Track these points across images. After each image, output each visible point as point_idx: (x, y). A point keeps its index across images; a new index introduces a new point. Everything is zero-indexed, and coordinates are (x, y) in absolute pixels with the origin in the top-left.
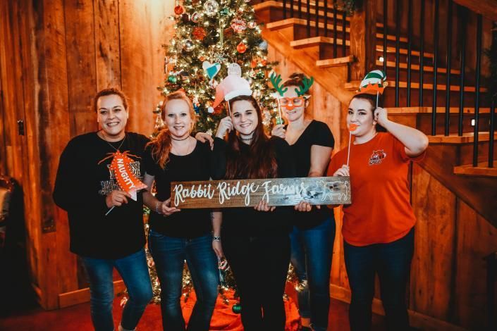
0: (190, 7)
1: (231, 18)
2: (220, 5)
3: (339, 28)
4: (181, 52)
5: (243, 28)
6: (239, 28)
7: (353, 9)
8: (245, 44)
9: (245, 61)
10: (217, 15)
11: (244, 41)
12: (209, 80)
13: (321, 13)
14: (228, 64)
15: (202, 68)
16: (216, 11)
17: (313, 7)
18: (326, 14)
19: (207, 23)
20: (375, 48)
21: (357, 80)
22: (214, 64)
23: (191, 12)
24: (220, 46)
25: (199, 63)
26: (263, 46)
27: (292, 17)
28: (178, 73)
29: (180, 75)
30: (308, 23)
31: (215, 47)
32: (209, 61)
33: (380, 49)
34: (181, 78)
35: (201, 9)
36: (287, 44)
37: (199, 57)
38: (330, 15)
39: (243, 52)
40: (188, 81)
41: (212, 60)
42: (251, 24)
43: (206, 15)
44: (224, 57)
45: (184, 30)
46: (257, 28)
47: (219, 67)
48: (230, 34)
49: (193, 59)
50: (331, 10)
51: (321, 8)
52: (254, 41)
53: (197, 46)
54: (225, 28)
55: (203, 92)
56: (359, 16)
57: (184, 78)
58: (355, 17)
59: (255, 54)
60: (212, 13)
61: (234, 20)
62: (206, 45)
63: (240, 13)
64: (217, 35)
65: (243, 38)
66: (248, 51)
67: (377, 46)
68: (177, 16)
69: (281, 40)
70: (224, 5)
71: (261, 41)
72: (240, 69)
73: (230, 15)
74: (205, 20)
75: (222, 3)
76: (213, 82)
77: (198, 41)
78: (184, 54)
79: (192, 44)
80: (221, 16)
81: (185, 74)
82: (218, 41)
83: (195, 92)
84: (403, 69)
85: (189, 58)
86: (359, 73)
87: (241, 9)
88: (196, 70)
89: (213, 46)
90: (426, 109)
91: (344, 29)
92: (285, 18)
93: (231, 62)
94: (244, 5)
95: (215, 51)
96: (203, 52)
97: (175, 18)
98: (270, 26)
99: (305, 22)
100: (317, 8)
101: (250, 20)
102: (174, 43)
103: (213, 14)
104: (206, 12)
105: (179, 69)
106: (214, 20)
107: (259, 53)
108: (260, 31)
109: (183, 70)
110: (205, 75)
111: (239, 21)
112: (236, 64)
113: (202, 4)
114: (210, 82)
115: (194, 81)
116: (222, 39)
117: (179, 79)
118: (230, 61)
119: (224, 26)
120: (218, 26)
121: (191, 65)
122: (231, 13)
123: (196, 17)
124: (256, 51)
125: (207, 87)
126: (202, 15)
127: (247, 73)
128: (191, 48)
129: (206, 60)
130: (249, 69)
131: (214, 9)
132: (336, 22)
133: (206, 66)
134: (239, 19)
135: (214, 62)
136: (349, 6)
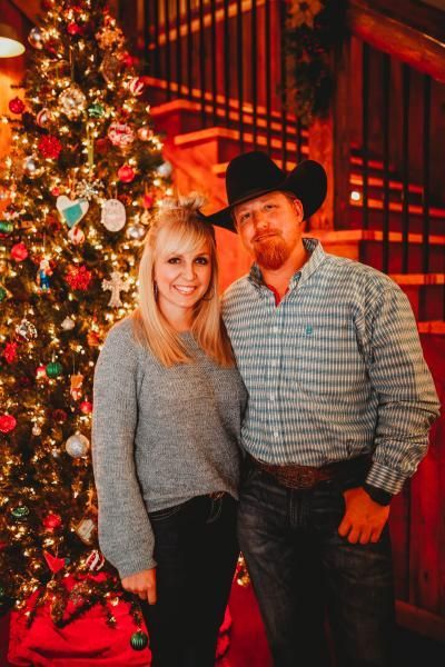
0: (36, 100)
1: (109, 121)
2: (88, 98)
3: (291, 147)
4: (20, 179)
5: (128, 139)
6: (121, 138)
7: (314, 113)
8: (133, 166)
9: (135, 197)
10: (82, 114)
11: (132, 162)
12: (69, 229)
13: (262, 123)
14: (102, 202)
15: (56, 208)
16: (81, 108)
17: (248, 114)
18: (269, 125)
19: (65, 129)
20: (349, 178)
21: (320, 228)
22: (77, 202)
23: (38, 108)
24: (89, 169)
25: (51, 200)
26: (163, 170)
27: (215, 125)
28: (16, 215)
29: (18, 221)
30: (241, 136)
31: (79, 172)
32: (69, 196)
33: (357, 181)
34: (20, 224)
35: (54, 104)
36: (207, 169)
37: (51, 189)
38: (276, 127)
39: (128, 181)
40: (34, 230)
41: (73, 194)
42: (144, 133)
43: (63, 116)
44: (95, 188)
45: (25, 141)
46: (155, 140)
47: (85, 207)
48: (105, 149)
49: (43, 193)
50: (277, 120)
51: (262, 116)
52: (148, 164)
53: (48, 169)
54: (96, 139)
55: (59, 250)
56: (322, 125)
57: (24, 225)
58: (317, 127)
59: (151, 185)
60: (75, 111)
61: (113, 125)
62: (62, 168)
63: (123, 113)
64: (85, 151)
65: (130, 156)
66: (137, 178)
67: (353, 176)
68: (14, 117)
69: (197, 163)
70: (95, 97)
71: (160, 163)
72: (123, 210)
73: (107, 116)
74: (62, 124)
75: (91, 94)
76: (76, 233)
77: (49, 160)
78: (26, 183)
79: (37, 165)
80: (89, 118)
81: (28, 217)
82: (86, 161)
83: (43, 249)
84: (394, 212)
85: (36, 190)
86: (323, 218)
87: (128, 107)
88: (46, 211)
89: (76, 170)
90: (435, 278)
91: (299, 148)
92: (204, 127)
93: (108, 198)
94: (133, 101)
95: (79, 179)
96: (58, 180)
97: (9, 120)
98: (179, 140)
99: (236, 135)
100: (255, 115)
101: (141, 126)
102: (9, 163)
103: (77, 113)
104: (62, 111)
105: (17, 209)
106: (77, 125)
107: (157, 183)
108: (160, 146)
109: (23, 212)
110: (63, 220)
111: (122, 127)
112: (115, 201)
113: (57, 96)
114: (71, 233)
115: (42, 230)
116: (91, 158)
117: (17, 226)
118: (107, 196)
119: (96, 134)
120: (84, 134)
121: (37, 202)
122: (109, 112)
123: (44, 118)
124: (153, 178)
125: (66, 242)
126: (57, 114)
127: (136, 217)
128: (35, 172)
129: (64, 194)
130: (140, 209)
131: (77, 104)
132: (284, 137)
133: (63, 204)
134: (122, 123)
135: (77, 197)
136: (306, 108)
